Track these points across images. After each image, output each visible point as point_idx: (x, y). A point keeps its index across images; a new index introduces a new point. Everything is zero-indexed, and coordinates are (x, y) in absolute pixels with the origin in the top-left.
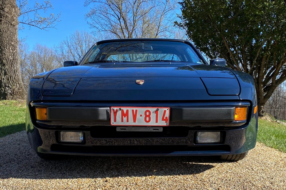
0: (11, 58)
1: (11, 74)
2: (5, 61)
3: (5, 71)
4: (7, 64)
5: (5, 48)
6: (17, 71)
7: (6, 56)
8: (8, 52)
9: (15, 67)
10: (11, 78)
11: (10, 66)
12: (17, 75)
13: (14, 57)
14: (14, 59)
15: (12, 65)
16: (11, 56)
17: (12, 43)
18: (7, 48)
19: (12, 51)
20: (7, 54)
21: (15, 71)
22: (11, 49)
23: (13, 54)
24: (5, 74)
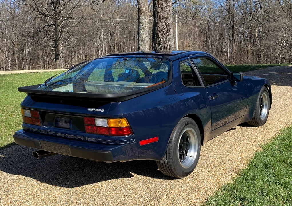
0: (164, 30)
1: (164, 44)
2: (159, 34)
3: (159, 42)
4: (160, 35)
5: (160, 22)
6: (169, 41)
7: (160, 28)
8: (162, 25)
9: (167, 38)
10: (163, 48)
11: (163, 37)
12: (168, 45)
13: (167, 28)
14: (166, 31)
15: (165, 37)
16: (164, 29)
17: (166, 16)
18: (161, 21)
19: (165, 24)
20: (161, 26)
21: (168, 42)
22: (164, 22)
23: (166, 27)
24: (159, 45)
